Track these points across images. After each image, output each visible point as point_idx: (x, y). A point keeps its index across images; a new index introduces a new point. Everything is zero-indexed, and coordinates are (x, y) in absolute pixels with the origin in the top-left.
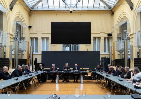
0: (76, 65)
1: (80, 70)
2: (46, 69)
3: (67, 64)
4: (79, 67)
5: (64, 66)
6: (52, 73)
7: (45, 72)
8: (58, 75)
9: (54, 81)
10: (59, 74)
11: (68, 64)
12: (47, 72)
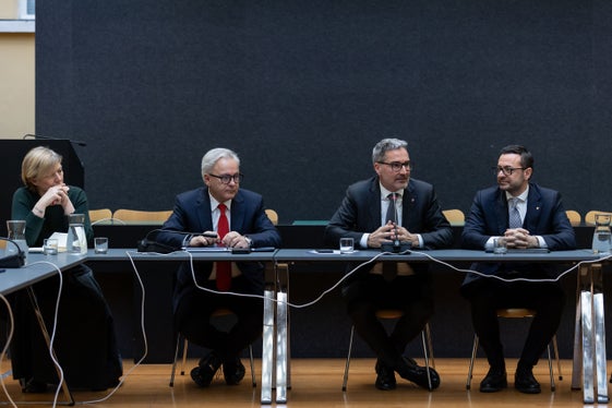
0: (510, 159)
1: (564, 235)
2: (102, 217)
3: (398, 150)
4: (550, 193)
5: (358, 187)
6: (203, 266)
7: (102, 250)
8: (282, 297)
9: (220, 375)
10: (301, 281)
11: (401, 155)
12: (130, 254)
